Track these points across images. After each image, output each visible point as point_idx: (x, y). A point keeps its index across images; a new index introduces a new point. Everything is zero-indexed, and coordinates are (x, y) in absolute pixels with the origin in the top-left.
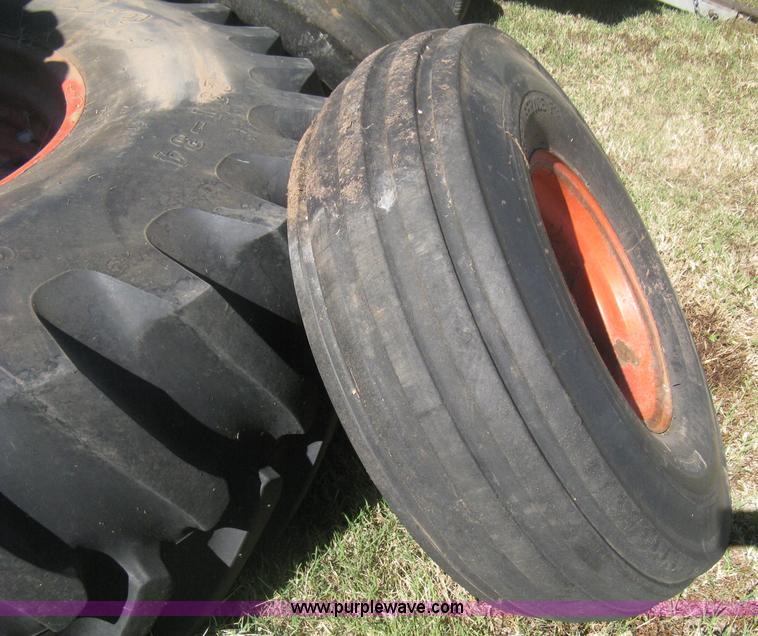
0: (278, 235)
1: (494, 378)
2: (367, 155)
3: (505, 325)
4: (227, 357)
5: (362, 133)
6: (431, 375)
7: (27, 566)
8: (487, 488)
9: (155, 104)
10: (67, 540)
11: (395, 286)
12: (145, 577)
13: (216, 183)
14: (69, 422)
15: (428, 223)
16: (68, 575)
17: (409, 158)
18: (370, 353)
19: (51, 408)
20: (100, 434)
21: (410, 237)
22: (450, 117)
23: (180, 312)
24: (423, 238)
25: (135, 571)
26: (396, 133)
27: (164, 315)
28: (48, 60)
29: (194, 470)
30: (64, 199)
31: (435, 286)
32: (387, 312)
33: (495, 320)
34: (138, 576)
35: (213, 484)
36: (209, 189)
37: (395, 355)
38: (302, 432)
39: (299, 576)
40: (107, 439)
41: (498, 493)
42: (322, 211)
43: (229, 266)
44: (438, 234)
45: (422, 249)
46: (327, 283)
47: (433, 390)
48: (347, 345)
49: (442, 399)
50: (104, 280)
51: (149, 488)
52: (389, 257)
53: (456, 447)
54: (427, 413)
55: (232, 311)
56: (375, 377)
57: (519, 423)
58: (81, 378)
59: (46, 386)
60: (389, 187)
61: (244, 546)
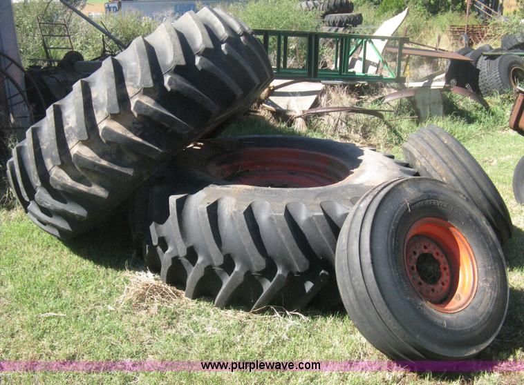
4: (322, 233)
12: (281, 273)
13: (348, 200)
14: (278, 225)
19: (276, 221)
20: (283, 231)
23: (313, 216)
25: (280, 271)
27: (310, 216)
35: (305, 260)
40: (284, 233)
44: (364, 212)
50: (304, 206)
51: (288, 250)
55: (327, 223)
60: (364, 202)
61: (312, 289)
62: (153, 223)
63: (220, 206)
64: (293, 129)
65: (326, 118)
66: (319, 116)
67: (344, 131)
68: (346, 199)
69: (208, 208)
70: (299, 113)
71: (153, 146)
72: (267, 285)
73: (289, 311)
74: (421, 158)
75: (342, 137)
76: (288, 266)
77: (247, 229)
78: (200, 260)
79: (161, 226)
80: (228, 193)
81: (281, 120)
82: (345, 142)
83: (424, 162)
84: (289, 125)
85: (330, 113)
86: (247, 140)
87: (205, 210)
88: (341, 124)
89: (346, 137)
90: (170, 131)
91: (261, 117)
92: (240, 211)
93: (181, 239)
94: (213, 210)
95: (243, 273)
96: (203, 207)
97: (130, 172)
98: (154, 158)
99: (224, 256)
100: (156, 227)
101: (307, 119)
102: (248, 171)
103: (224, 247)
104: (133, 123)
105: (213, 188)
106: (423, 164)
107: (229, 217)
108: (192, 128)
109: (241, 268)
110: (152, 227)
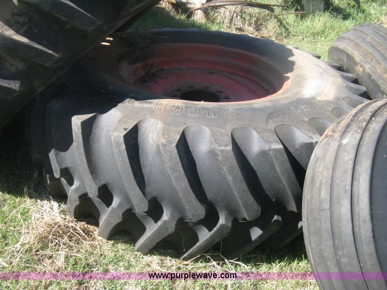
0: (315, 144)
1: (349, 207)
2: (348, 126)
3: (361, 192)
4: (279, 171)
5: (351, 119)
6: (331, 198)
7: (194, 196)
8: (332, 243)
9: (303, 95)
10: (208, 198)
11: (333, 167)
12: (224, 222)
13: (306, 122)
14: (223, 163)
15: (353, 151)
16: (203, 206)
17: (359, 131)
18: (318, 185)
19: (220, 157)
20: (230, 171)
21: (345, 153)
22: (380, 122)
23: (270, 150)
24: (349, 155)
25: (222, 219)
26: (360, 122)
27: (265, 149)
28: (285, 75)
29: (253, 198)
30: (258, 109)
31: (345, 171)
32: (327, 174)
33: (359, 189)
34: (222, 221)
35: (256, 206)
36: (302, 123)
37: (323, 188)
38: (296, 212)
39: (276, 264)
40: (231, 174)
41: (335, 247)
42: (327, 139)
43: (296, 147)
44: (354, 155)
45: (346, 158)
46: (317, 160)
47: (329, 203)
48: (313, 181)
49: (330, 207)
50: (254, 133)
51: (236, 195)
52: (336, 158)
53: (328, 225)
54: (324, 210)
55: (287, 158)
56: (315, 194)
57: (350, 226)
58: (232, 153)
59: (222, 150)
60: (348, 137)
61: (260, 237)
62: (53, 149)
63: (141, 132)
64: (194, 20)
65: (222, 10)
66: (216, 9)
67: (239, 23)
68: (302, 122)
69: (125, 137)
70: (198, 6)
71: (44, 49)
72: (204, 235)
73: (228, 259)
74: (366, 63)
75: (237, 29)
76: (232, 212)
77: (181, 169)
78: (116, 202)
79: (63, 153)
80: (151, 112)
81: (180, 11)
82: (239, 33)
83: (369, 69)
84: (189, 17)
85: (226, 6)
86: (160, 34)
87: (122, 140)
88: (237, 16)
89: (240, 29)
90: (68, 26)
91: (163, 8)
92: (170, 142)
93: (90, 176)
94: (132, 139)
95: (174, 223)
96: (119, 135)
97: (15, 85)
98: (47, 65)
99: (149, 202)
100: (56, 155)
101: (206, 11)
102: (163, 70)
103: (148, 189)
104: (13, 14)
105: (129, 105)
106: (367, 70)
107: (154, 148)
108: (100, 22)
109: (172, 216)
110: (52, 155)
